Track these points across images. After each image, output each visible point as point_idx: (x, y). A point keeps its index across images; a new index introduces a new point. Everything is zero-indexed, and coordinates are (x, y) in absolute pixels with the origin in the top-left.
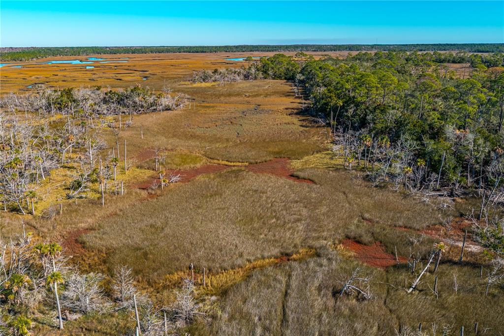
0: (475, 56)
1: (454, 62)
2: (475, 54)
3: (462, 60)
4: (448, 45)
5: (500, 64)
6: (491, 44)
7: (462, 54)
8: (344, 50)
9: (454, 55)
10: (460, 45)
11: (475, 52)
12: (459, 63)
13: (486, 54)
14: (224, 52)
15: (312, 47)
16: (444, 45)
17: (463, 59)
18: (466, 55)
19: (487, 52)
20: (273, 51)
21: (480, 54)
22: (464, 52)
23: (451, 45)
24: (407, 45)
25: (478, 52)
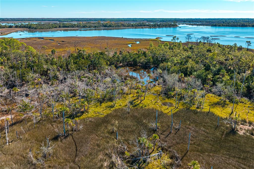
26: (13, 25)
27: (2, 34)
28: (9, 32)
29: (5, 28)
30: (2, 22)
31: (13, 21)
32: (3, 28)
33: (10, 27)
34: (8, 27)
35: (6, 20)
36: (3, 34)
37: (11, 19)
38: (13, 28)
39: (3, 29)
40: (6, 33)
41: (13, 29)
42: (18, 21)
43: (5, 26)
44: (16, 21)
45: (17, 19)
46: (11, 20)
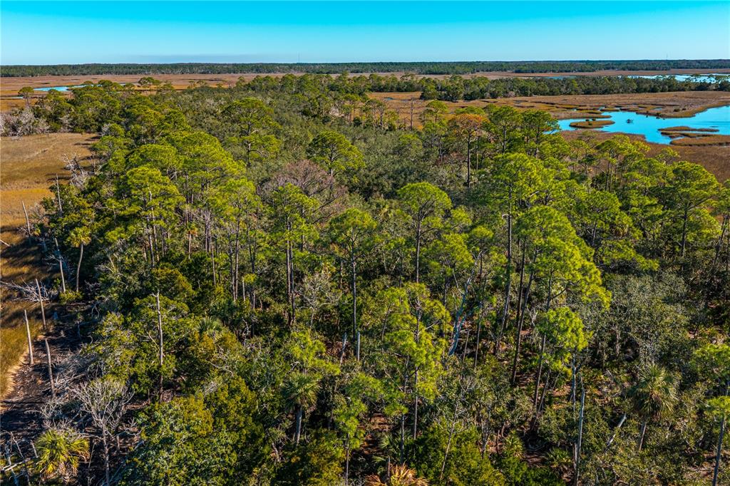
0: (427, 81)
1: (399, 90)
2: (427, 77)
3: (410, 88)
4: (392, 64)
5: (461, 93)
6: (445, 63)
7: (409, 78)
8: (248, 71)
9: (399, 80)
10: (407, 63)
11: (427, 74)
12: (406, 91)
13: (440, 78)
14: (50, 76)
15: (201, 67)
16: (387, 64)
17: (411, 86)
18: (415, 80)
19: (441, 73)
20: (136, 73)
21: (433, 77)
22: (412, 75)
23: (396, 64)
24: (338, 64)
25: (430, 74)
26: (712, 83)
27: (677, 113)
28: (699, 107)
29: (683, 90)
30: (672, 70)
31: (704, 68)
32: (679, 90)
33: (703, 87)
34: (693, 87)
35: (683, 65)
36: (681, 112)
37: (699, 61)
38: (710, 92)
39: (677, 92)
40: (691, 109)
41: (712, 95)
42: (721, 67)
43: (686, 85)
44: (714, 67)
45: (717, 63)
46: (697, 64)
